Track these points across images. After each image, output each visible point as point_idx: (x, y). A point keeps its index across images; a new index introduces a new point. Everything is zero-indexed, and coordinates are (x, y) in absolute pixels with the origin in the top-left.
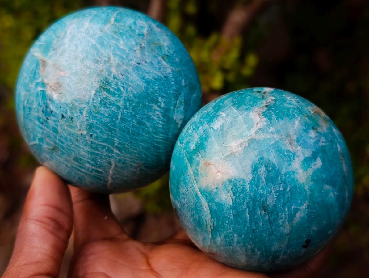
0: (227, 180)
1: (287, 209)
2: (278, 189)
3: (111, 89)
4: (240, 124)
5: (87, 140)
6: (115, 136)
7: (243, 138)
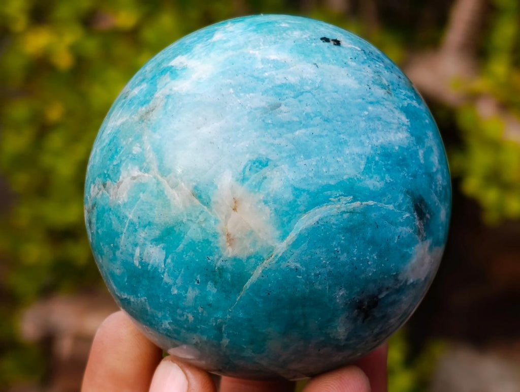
0: (243, 185)
1: (266, 74)
2: (234, 96)
4: (142, 210)
7: (162, 189)
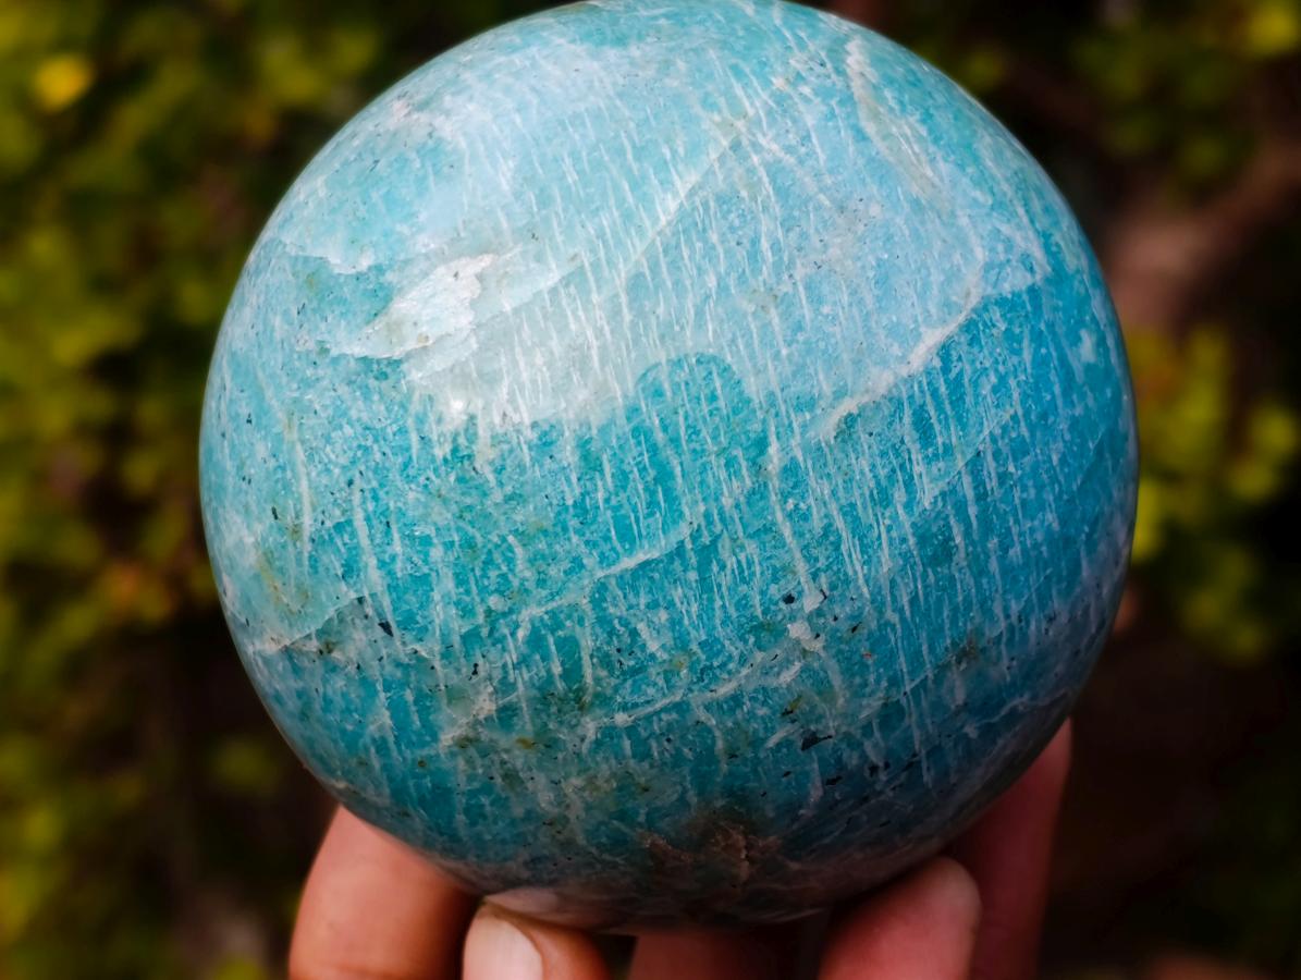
3: (557, 669)
5: (821, 597)
6: (716, 517)
